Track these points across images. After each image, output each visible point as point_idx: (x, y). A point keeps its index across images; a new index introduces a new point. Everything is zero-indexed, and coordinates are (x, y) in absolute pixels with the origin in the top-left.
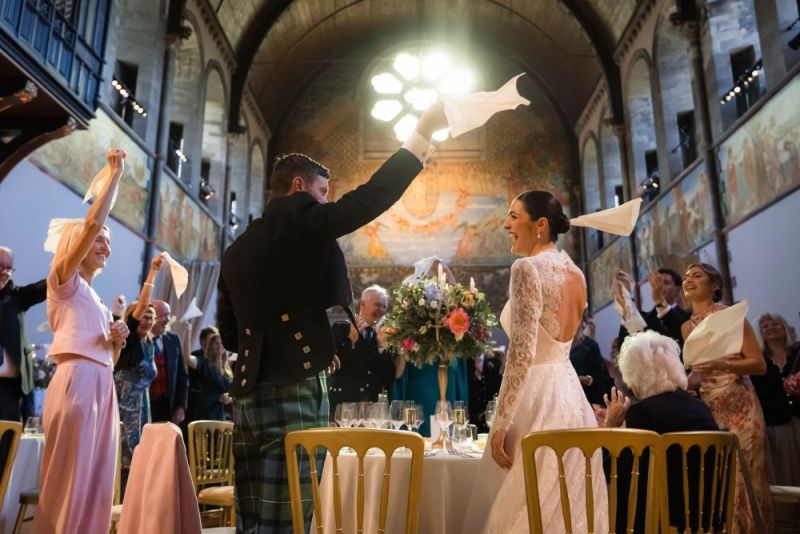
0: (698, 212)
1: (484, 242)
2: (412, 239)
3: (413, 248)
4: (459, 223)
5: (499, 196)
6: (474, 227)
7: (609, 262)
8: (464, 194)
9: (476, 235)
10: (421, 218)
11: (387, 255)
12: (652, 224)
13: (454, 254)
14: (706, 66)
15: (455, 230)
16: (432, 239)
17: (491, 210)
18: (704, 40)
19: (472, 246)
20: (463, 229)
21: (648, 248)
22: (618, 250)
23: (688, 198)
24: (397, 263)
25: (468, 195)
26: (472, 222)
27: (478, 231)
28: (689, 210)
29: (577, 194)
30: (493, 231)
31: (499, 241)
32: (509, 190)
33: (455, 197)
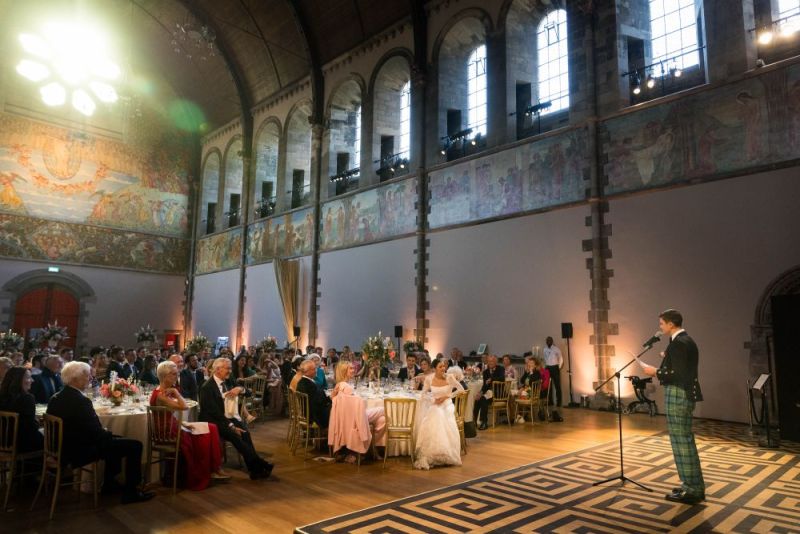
0: (301, 235)
1: (117, 210)
2: (50, 196)
3: (50, 203)
4: (97, 190)
5: (134, 176)
6: (110, 196)
7: (218, 244)
8: (104, 167)
9: (111, 202)
10: (61, 179)
11: (21, 205)
12: (264, 231)
13: (89, 215)
14: (323, 154)
15: (93, 195)
16: (69, 199)
17: (127, 186)
18: (324, 139)
19: (106, 211)
20: (99, 196)
21: (257, 245)
22: (229, 238)
23: (296, 225)
24: (32, 214)
25: (108, 168)
26: (108, 192)
27: (113, 199)
28: (294, 232)
29: (195, 187)
30: (126, 202)
31: (131, 211)
32: (143, 172)
33: (96, 168)
